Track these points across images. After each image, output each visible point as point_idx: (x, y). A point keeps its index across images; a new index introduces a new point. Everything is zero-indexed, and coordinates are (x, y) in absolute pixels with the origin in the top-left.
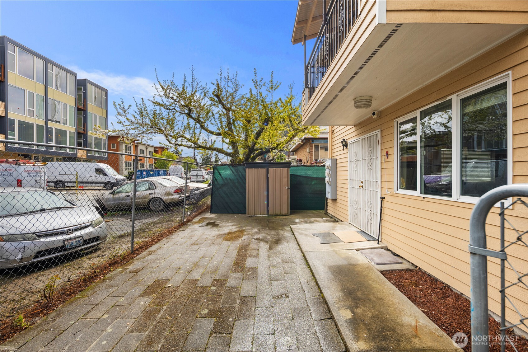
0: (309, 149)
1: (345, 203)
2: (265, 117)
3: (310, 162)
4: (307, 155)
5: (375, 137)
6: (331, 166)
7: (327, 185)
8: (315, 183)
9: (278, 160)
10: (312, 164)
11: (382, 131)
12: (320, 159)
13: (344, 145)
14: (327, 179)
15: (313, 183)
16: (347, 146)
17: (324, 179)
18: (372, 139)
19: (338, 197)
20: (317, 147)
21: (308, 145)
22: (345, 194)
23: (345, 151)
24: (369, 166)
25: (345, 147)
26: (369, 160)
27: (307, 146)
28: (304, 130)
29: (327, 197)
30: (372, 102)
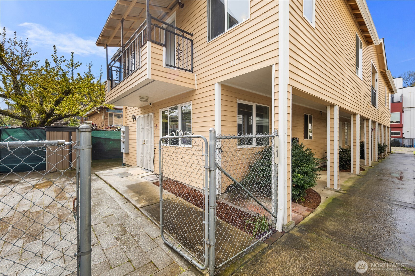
0: (104, 116)
1: (135, 155)
2: (66, 89)
3: (105, 127)
4: (102, 121)
5: (151, 116)
6: (125, 131)
7: (122, 144)
8: (112, 143)
9: (73, 124)
10: (107, 128)
11: (154, 114)
12: (114, 125)
13: (134, 119)
14: (122, 140)
15: (111, 143)
16: (135, 119)
17: (119, 140)
18: (150, 117)
19: (130, 151)
20: (111, 115)
21: (103, 112)
22: (134, 149)
23: (135, 122)
24: (148, 132)
25: (134, 120)
26: (148, 129)
27: (102, 114)
28: (102, 102)
29: (122, 152)
30: (149, 99)
